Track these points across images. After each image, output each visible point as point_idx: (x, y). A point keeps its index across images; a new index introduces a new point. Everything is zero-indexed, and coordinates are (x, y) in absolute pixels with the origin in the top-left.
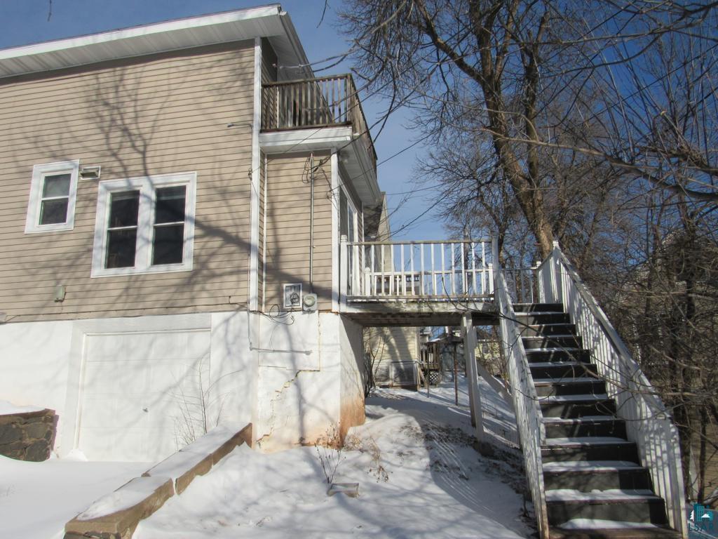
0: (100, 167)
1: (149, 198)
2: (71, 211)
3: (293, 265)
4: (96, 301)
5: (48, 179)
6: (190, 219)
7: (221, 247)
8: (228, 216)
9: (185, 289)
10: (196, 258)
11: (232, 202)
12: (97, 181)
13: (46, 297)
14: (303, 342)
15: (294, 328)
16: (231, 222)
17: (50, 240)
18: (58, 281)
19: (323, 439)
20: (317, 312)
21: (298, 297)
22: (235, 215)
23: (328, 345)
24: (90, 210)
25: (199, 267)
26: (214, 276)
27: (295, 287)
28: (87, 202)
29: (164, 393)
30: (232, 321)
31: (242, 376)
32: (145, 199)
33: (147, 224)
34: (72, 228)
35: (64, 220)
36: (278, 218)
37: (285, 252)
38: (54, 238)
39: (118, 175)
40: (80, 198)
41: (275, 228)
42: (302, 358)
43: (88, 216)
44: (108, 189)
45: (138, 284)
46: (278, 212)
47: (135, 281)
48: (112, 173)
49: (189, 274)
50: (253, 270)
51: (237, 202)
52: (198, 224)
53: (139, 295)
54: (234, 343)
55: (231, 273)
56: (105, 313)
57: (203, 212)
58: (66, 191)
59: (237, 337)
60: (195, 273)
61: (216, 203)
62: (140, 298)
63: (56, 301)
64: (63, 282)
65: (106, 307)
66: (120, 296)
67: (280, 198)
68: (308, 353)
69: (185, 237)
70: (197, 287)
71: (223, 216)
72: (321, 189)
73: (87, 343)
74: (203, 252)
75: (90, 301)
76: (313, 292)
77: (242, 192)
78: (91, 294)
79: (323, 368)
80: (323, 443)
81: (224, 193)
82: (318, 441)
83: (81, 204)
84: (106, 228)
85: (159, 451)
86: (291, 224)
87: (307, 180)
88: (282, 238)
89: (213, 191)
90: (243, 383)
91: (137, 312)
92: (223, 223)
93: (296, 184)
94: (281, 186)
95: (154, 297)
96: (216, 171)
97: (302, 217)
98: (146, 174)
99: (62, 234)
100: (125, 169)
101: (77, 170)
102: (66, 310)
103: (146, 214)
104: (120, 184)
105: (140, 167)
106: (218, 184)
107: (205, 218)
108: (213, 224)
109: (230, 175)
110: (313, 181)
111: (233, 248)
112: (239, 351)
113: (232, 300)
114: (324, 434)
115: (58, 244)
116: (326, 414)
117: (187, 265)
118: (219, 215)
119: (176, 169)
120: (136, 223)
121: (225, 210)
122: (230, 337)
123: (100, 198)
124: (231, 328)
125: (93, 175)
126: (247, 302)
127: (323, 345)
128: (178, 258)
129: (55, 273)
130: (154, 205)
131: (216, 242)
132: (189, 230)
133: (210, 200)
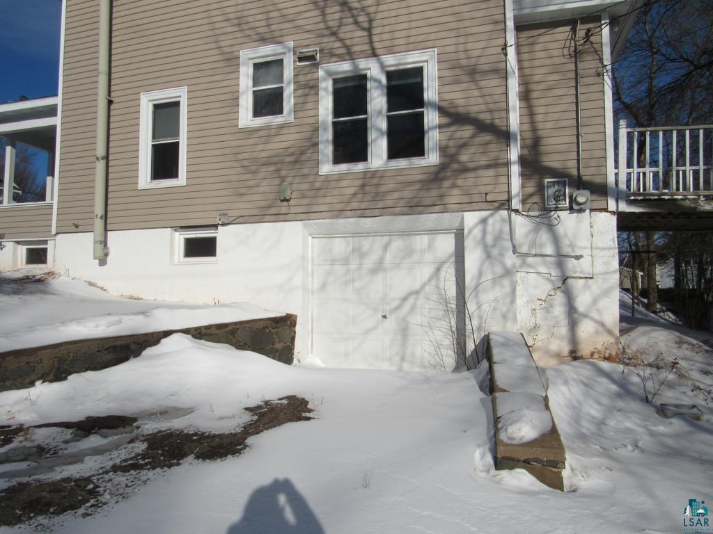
0: (318, 49)
1: (379, 82)
2: (289, 101)
3: (557, 157)
4: (328, 200)
5: (257, 66)
6: (432, 105)
7: (473, 137)
8: (480, 100)
9: (433, 186)
10: (443, 150)
11: (483, 84)
12: (316, 66)
13: (272, 196)
14: (572, 246)
15: (560, 229)
16: (483, 107)
17: (269, 134)
18: (283, 179)
19: (599, 352)
20: (588, 211)
21: (565, 195)
22: (488, 99)
23: (603, 249)
24: (311, 99)
25: (447, 160)
26: (466, 170)
27: (558, 183)
28: (307, 91)
29: (405, 299)
30: (490, 221)
31: (506, 282)
32: (374, 84)
33: (380, 113)
34: (292, 119)
35: (281, 112)
36: (535, 102)
37: (544, 142)
38: (273, 132)
39: (341, 58)
40: (298, 86)
41: (531, 114)
42: (571, 263)
43: (310, 106)
44: (329, 73)
45: (375, 181)
46: (534, 95)
47: (372, 177)
48: (333, 55)
49: (434, 169)
50: (515, 163)
51: (491, 83)
52: (442, 111)
53: (377, 193)
54: (494, 246)
55: (488, 167)
56: (339, 213)
57: (448, 97)
58: (280, 78)
59: (498, 238)
60: (442, 167)
61: (464, 86)
62: (378, 196)
63: (282, 201)
64: (289, 180)
65: (340, 206)
66: (355, 194)
67: (537, 78)
68: (578, 258)
69: (426, 127)
70: (447, 184)
71: (473, 101)
72: (588, 64)
73: (314, 246)
74: (451, 143)
75: (321, 200)
76: (584, 189)
77: (496, 71)
78: (322, 192)
79: (597, 274)
80: (599, 357)
81: (473, 73)
82: (592, 354)
83: (300, 92)
84: (330, 119)
85: (403, 359)
86: (551, 109)
87: (570, 55)
88: (540, 126)
89: (458, 72)
90: (508, 289)
91: (377, 212)
92: (474, 109)
93: (556, 61)
94: (537, 63)
95: (396, 195)
96: (461, 47)
97: (566, 99)
98: (374, 55)
99: (282, 127)
100: (349, 50)
101: (292, 53)
102: (293, 210)
103: (377, 101)
104: (345, 67)
105: (366, 47)
106: (464, 62)
107: (451, 103)
108: (461, 110)
109: (479, 50)
110: (577, 55)
111: (486, 137)
112: (502, 255)
113: (489, 198)
114: (600, 347)
115: (278, 138)
116: (602, 325)
117: (432, 158)
118: (467, 99)
119: (411, 46)
120: (365, 112)
121: (476, 93)
122: (489, 239)
123: (322, 85)
124: (489, 228)
125: (312, 58)
126: (509, 200)
127: (597, 248)
128: (419, 151)
129: (278, 170)
130: (385, 91)
131: (466, 131)
132: (431, 118)
133: (457, 82)
